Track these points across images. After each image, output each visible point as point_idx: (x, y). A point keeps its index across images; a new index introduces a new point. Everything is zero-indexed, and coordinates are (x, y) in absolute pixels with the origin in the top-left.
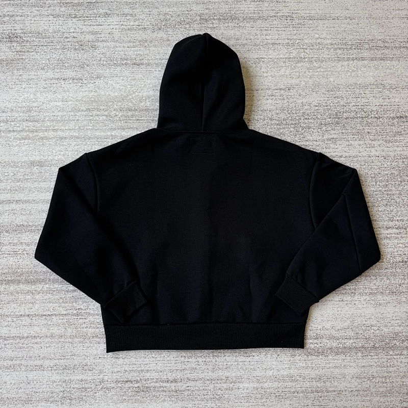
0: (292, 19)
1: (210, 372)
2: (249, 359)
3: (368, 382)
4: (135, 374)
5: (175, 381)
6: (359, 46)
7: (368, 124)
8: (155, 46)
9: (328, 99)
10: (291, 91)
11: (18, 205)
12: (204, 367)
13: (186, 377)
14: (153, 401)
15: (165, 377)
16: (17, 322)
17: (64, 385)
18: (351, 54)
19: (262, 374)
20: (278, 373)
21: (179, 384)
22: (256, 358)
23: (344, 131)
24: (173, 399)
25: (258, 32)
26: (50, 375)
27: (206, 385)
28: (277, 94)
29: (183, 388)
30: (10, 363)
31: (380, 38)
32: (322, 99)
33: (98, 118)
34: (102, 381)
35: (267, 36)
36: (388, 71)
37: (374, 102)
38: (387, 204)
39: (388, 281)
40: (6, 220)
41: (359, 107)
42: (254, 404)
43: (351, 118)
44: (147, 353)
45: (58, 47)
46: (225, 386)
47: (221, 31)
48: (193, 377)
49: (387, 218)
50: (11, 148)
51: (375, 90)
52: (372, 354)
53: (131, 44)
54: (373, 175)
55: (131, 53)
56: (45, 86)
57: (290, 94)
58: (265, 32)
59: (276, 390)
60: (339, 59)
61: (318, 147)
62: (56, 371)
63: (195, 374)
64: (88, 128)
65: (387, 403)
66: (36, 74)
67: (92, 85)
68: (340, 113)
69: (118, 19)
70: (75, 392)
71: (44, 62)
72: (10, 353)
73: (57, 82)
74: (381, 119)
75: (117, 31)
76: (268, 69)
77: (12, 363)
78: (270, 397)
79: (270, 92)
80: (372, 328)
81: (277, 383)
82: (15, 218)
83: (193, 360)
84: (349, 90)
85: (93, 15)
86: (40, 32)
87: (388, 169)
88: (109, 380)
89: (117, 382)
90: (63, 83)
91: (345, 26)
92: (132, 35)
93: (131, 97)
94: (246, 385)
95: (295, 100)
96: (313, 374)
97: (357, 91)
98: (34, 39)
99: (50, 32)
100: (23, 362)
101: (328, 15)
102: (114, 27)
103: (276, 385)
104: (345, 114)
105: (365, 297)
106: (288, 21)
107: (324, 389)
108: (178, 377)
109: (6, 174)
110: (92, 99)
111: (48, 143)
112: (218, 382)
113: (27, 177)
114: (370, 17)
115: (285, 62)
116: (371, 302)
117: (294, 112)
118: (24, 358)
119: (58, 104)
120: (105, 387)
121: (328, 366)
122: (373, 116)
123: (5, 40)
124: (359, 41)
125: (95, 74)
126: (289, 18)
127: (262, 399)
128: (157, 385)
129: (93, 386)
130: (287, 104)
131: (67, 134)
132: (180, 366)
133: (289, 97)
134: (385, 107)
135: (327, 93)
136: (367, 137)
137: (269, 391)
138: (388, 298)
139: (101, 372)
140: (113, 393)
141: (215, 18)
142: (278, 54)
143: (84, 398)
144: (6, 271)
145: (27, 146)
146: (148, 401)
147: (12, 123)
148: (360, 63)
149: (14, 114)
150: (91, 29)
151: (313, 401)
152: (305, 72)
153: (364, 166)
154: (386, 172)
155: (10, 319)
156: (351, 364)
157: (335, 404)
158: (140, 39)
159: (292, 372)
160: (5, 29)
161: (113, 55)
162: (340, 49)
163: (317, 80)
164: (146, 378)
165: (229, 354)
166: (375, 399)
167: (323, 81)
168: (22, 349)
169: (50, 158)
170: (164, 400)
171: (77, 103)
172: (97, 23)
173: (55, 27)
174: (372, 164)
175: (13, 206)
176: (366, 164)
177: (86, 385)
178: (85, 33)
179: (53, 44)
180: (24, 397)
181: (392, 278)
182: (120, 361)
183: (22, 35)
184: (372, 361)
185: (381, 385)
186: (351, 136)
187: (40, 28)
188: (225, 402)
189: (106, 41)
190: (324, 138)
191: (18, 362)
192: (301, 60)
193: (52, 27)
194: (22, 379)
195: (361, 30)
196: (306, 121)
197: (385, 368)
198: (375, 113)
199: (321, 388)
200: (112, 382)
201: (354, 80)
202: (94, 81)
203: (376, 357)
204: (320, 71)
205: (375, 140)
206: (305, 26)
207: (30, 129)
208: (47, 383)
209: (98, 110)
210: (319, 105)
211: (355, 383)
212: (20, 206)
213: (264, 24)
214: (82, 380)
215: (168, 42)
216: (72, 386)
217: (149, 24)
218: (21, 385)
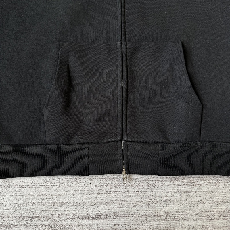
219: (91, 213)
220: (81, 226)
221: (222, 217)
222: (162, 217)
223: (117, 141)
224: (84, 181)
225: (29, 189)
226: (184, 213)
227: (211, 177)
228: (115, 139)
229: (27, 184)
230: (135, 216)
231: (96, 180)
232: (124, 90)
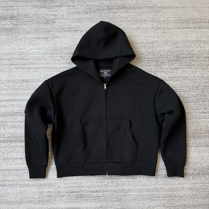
0: (154, 8)
1: (115, 187)
2: (134, 180)
3: (196, 191)
4: (76, 188)
5: (97, 192)
6: (188, 21)
7: (193, 60)
8: (85, 22)
9: (173, 48)
10: (154, 44)
11: (15, 102)
12: (112, 184)
13: (102, 189)
14: (85, 202)
15: (91, 190)
16: (15, 162)
17: (40, 194)
18: (184, 25)
19: (141, 188)
20: (150, 187)
21: (99, 193)
22: (138, 180)
23: (181, 64)
24: (96, 201)
25: (137, 15)
26: (32, 189)
27: (113, 193)
28: (147, 46)
29: (101, 195)
30: (11, 183)
31: (198, 17)
32: (170, 48)
33: (56, 58)
34: (59, 192)
35: (141, 17)
36: (203, 34)
37: (196, 49)
38: (203, 101)
39: (205, 140)
40: (9, 110)
41: (189, 52)
42: (137, 203)
43: (184, 57)
44: (82, 177)
45: (36, 22)
46: (122, 194)
47: (118, 14)
48: (106, 190)
49: (204, 108)
50: (12, 73)
51: (196, 43)
52: (197, 177)
53: (73, 21)
54: (196, 86)
55: (73, 25)
56: (29, 42)
57: (153, 45)
58: (140, 15)
59: (149, 196)
60: (178, 28)
61: (168, 72)
62: (36, 187)
63: (107, 188)
64: (51, 63)
65: (206, 202)
66: (24, 36)
67: (53, 41)
68: (179, 55)
69: (66, 8)
70: (45, 198)
71: (28, 30)
72: (11, 178)
73: (35, 40)
74: (200, 58)
75: (66, 14)
76: (142, 33)
77: (13, 183)
78: (145, 200)
79: (143, 44)
80: (197, 164)
81: (149, 192)
82: (14, 108)
83: (106, 181)
84: (183, 43)
85: (53, 6)
86: (27, 15)
87: (204, 83)
88: (63, 192)
89: (67, 192)
90: (38, 40)
91: (181, 11)
92: (73, 16)
93: (73, 47)
94: (133, 193)
95: (156, 48)
96: (167, 187)
97: (187, 44)
98: (24, 18)
99: (32, 14)
100: (18, 183)
101: (172, 6)
102: (64, 12)
103: (148, 193)
104: (181, 55)
105: (193, 148)
106: (152, 9)
107: (173, 195)
108: (98, 189)
109: (9, 86)
110: (53, 48)
111: (31, 70)
112: (119, 192)
113: (20, 88)
114: (193, 7)
115: (151, 29)
116: (197, 150)
117: (156, 55)
118: (19, 181)
119: (36, 51)
120: (61, 195)
121: (175, 183)
122: (195, 56)
123: (9, 18)
124: (188, 19)
125: (55, 35)
126: (152, 8)
127: (141, 200)
128: (87, 194)
129: (55, 195)
130: (152, 50)
131: (41, 66)
132: (99, 184)
133: (153, 47)
134: (201, 52)
135: (172, 45)
136: (193, 67)
137: (145, 196)
138: (205, 149)
139: (59, 187)
140: (65, 198)
141: (115, 7)
142: (147, 26)
143: (50, 201)
144: (10, 136)
145: (20, 72)
146: (83, 202)
147: (13, 60)
148: (189, 30)
149: (13, 56)
150: (52, 13)
151: (168, 201)
152: (161, 35)
153: (192, 82)
154: (203, 85)
155: (11, 160)
156: (187, 182)
157: (179, 203)
158: (77, 18)
159: (156, 186)
160: (9, 13)
161: (64, 26)
162: (178, 23)
163: (167, 38)
164: (82, 190)
165: (124, 178)
166: (199, 200)
167: (170, 39)
168: (18, 176)
169: (32, 78)
170: (91, 202)
171: (46, 50)
172: (56, 10)
173: (34, 12)
174: (196, 81)
175: (13, 102)
176: (193, 81)
177: (51, 194)
178: (49, 15)
179: (33, 21)
180: (19, 200)
181: (207, 138)
182: (69, 182)
183: (17, 16)
184: (197, 180)
185: (202, 193)
186: (185, 66)
187: (26, 12)
188: (122, 202)
189: (60, 19)
190: (171, 67)
191: (16, 183)
192: (159, 28)
193: (32, 12)
194: (18, 191)
195: (189, 13)
196: (162, 59)
197: (204, 184)
198: (197, 55)
199: (172, 195)
200: (64, 193)
201: (186, 39)
202: (54, 39)
203: (200, 179)
204: (169, 34)
205: (197, 69)
206: (161, 11)
207: (21, 63)
208: (31, 193)
209: (56, 54)
210: (168, 51)
211: (189, 192)
212: (17, 102)
213: (140, 10)
214: (49, 192)
215: (91, 20)
216: (44, 195)
217: (81, 10)
218: (18, 194)
219: (94, 190)
220: (90, 195)
221: (145, 191)
222: (122, 191)
223: (104, 162)
224: (91, 177)
225: (70, 181)
226: (130, 190)
227: (141, 176)
228: (104, 161)
229: (69, 179)
230: (111, 191)
231: (96, 177)
232: (107, 141)
